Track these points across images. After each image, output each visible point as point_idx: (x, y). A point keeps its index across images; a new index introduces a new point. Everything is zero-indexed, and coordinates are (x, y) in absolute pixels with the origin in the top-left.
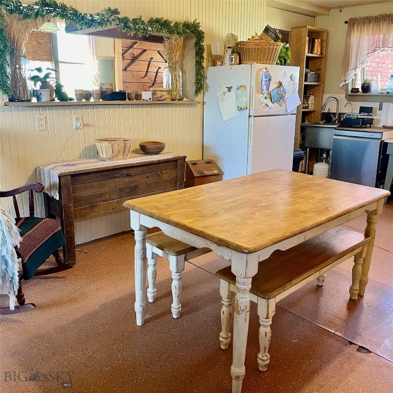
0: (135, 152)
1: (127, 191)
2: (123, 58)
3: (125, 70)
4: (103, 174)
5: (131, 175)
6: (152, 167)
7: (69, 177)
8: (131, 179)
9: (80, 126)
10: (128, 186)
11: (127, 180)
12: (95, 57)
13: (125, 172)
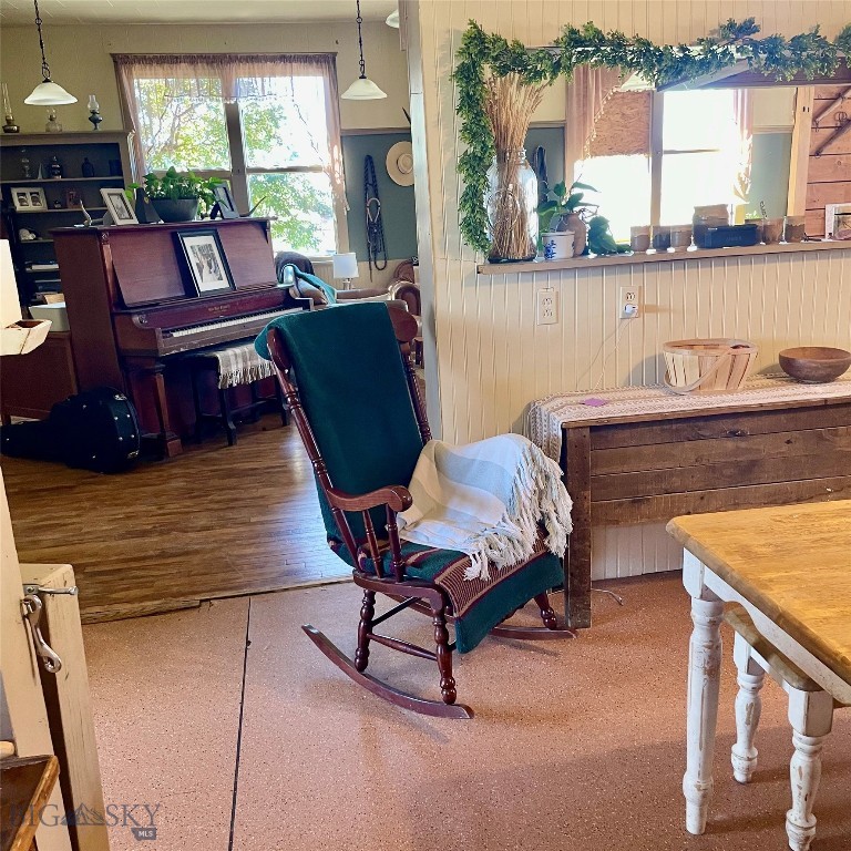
0: (767, 373)
1: (727, 472)
2: (816, 127)
3: (818, 153)
4: (668, 427)
5: (743, 435)
6: (803, 415)
7: (587, 432)
8: (743, 445)
9: (633, 312)
10: (733, 459)
11: (730, 444)
12: (746, 132)
13: (727, 425)
